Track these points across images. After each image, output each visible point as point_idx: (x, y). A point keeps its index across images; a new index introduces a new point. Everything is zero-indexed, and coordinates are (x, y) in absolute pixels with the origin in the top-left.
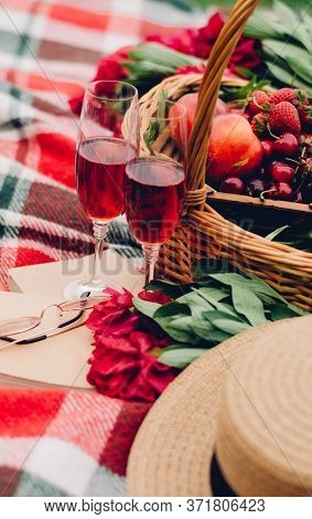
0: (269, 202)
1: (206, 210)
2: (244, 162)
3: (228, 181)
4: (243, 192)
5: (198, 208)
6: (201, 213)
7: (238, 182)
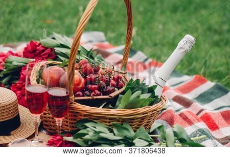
0: (95, 97)
1: (74, 104)
2: (81, 86)
3: (77, 93)
4: (83, 96)
5: (72, 103)
6: (73, 105)
7: (81, 93)
